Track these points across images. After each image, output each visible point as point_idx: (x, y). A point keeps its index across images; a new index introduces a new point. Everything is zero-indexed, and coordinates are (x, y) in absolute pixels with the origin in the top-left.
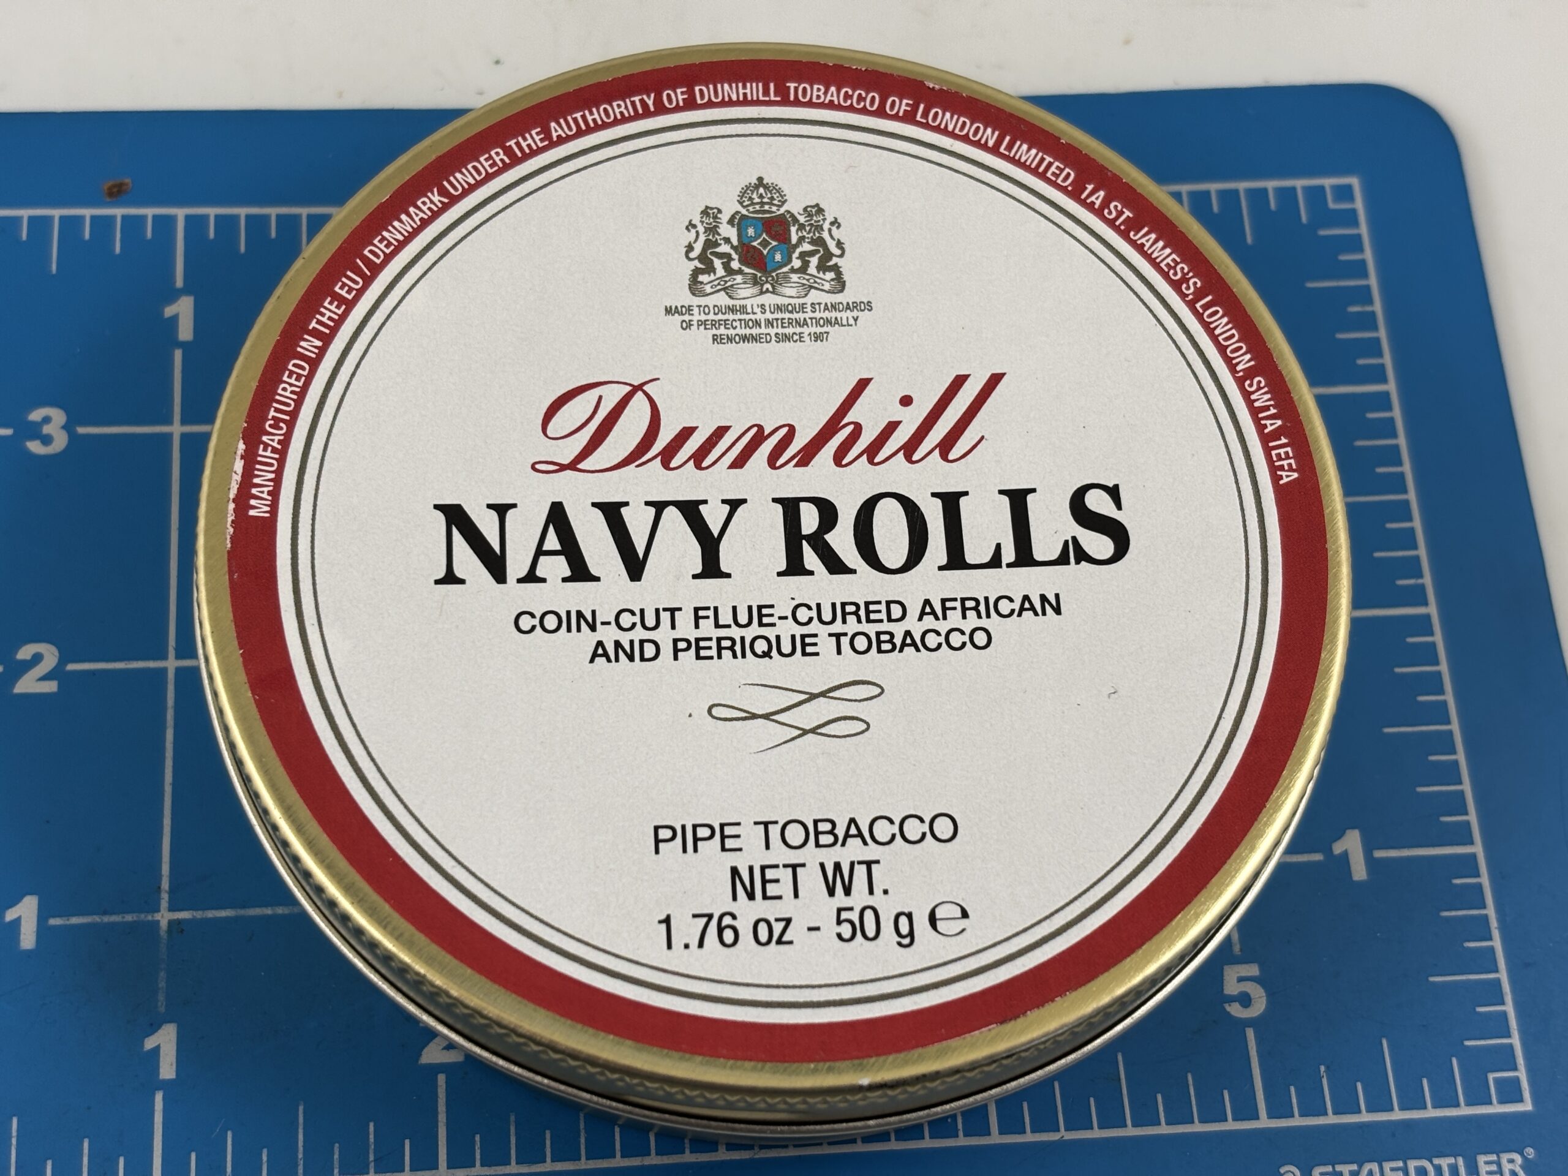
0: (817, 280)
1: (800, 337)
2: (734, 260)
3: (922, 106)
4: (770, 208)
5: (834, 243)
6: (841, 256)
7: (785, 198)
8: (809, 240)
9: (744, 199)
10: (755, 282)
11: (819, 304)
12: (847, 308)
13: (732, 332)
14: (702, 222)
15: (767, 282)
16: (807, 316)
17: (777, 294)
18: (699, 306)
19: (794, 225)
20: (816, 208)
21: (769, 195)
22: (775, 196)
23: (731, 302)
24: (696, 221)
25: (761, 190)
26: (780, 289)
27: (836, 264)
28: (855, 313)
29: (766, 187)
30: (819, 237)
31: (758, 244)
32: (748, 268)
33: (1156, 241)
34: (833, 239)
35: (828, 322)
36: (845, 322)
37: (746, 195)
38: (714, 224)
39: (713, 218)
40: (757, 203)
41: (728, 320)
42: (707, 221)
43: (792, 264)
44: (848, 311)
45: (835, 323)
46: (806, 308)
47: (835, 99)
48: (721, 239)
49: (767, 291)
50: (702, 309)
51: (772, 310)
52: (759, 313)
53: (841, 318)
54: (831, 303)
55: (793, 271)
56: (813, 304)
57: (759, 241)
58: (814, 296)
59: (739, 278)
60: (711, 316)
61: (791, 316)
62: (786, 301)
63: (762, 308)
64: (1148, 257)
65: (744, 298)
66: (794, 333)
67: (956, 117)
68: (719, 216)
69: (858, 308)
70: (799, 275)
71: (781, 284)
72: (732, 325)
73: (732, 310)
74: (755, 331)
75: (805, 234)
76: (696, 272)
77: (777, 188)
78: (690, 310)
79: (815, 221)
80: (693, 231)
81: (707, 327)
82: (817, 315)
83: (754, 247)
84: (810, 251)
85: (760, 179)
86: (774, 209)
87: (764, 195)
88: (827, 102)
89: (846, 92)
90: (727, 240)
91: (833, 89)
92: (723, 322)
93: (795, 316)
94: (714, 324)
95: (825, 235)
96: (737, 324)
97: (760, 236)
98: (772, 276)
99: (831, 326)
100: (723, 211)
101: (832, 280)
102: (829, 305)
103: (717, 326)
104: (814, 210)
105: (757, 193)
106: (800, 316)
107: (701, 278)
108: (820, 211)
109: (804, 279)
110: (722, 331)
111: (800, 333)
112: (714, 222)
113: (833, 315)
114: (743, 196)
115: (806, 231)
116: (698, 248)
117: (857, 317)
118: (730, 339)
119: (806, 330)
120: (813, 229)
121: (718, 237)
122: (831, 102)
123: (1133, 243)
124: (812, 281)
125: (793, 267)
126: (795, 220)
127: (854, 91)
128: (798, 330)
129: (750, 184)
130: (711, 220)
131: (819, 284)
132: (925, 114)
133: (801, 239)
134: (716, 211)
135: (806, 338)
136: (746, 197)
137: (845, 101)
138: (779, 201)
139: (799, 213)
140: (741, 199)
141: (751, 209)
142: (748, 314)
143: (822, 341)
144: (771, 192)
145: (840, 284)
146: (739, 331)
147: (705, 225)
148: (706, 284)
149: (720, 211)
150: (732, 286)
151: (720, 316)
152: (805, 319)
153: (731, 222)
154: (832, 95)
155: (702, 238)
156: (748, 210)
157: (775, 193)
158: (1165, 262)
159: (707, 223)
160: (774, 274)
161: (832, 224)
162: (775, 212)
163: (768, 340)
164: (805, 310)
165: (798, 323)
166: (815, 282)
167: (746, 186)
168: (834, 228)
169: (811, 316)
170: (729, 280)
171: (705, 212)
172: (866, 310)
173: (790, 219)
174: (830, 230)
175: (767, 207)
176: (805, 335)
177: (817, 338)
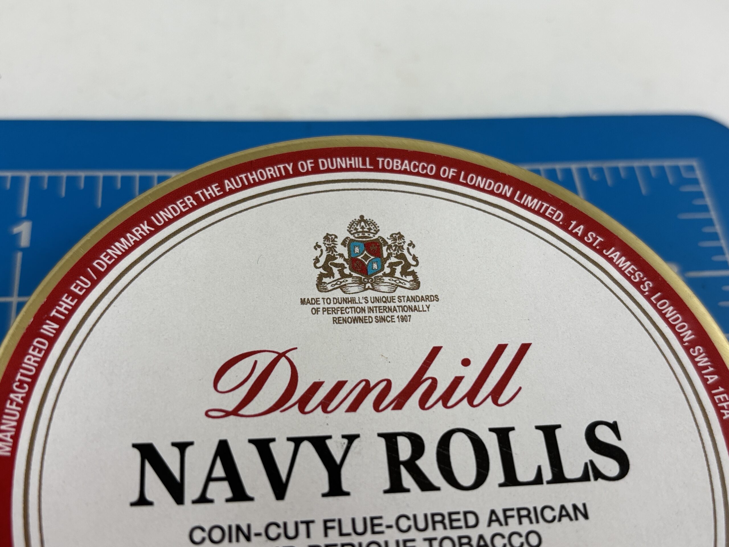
0: (402, 281)
1: (392, 319)
2: (346, 268)
3: (463, 173)
4: (369, 235)
5: (411, 257)
6: (417, 265)
7: (378, 228)
8: (395, 255)
9: (352, 229)
10: (361, 282)
11: (404, 297)
12: (422, 300)
13: (345, 316)
14: (325, 244)
15: (368, 282)
16: (395, 305)
17: (376, 291)
18: (323, 299)
19: (384, 246)
20: (399, 235)
21: (368, 227)
22: (372, 228)
23: (345, 296)
24: (321, 243)
25: (363, 224)
26: (377, 287)
27: (413, 270)
28: (428, 303)
29: (366, 222)
30: (401, 254)
31: (362, 258)
32: (355, 272)
33: (620, 257)
34: (411, 255)
35: (410, 308)
36: (421, 309)
37: (353, 226)
38: (332, 245)
39: (332, 241)
40: (360, 232)
41: (343, 308)
42: (328, 243)
43: (384, 271)
44: (423, 301)
45: (415, 310)
46: (395, 299)
47: (408, 168)
48: (337, 255)
49: (369, 288)
50: (325, 300)
51: (373, 301)
52: (364, 303)
53: (418, 306)
54: (412, 297)
55: (385, 275)
56: (400, 297)
57: (362, 256)
58: (400, 292)
59: (350, 280)
60: (332, 305)
61: (385, 305)
62: (381, 295)
63: (365, 300)
64: (616, 267)
65: (352, 293)
66: (388, 316)
67: (484, 179)
68: (336, 240)
69: (429, 299)
70: (389, 278)
71: (377, 284)
72: (346, 312)
73: (345, 300)
74: (361, 315)
75: (392, 251)
76: (321, 277)
77: (373, 222)
78: (317, 301)
79: (399, 244)
80: (319, 249)
81: (329, 312)
82: (403, 304)
83: (359, 260)
84: (394, 263)
85: (362, 217)
86: (371, 235)
87: (365, 226)
88: (402, 169)
89: (415, 164)
90: (341, 255)
91: (406, 162)
92: (340, 309)
93: (388, 305)
94: (334, 311)
95: (405, 252)
96: (350, 310)
97: (363, 252)
98: (372, 279)
99: (412, 311)
100: (338, 237)
101: (412, 281)
102: (410, 298)
103: (336, 311)
104: (397, 236)
105: (360, 225)
106: (392, 305)
107: (325, 280)
108: (401, 237)
109: (393, 280)
110: (339, 315)
111: (392, 316)
112: (333, 243)
113: (413, 304)
114: (351, 226)
115: (392, 250)
116: (322, 260)
117: (429, 305)
118: (345, 321)
119: (396, 314)
120: (397, 248)
121: (336, 254)
122: (406, 169)
123: (606, 257)
124: (398, 282)
125: (385, 272)
126: (385, 243)
127: (419, 163)
128: (390, 314)
129: (355, 219)
130: (331, 243)
131: (402, 283)
132: (465, 178)
133: (389, 255)
134: (333, 237)
135: (396, 320)
136: (353, 228)
137: (414, 169)
138: (375, 230)
139: (387, 238)
140: (350, 228)
141: (356, 235)
142: (356, 303)
143: (406, 321)
144: (369, 225)
145: (416, 284)
146: (350, 315)
147: (326, 245)
148: (329, 283)
149: (336, 237)
150: (345, 285)
151: (338, 305)
152: (394, 307)
153: (344, 243)
154: (406, 166)
155: (325, 254)
156: (354, 236)
157: (372, 226)
158: (627, 270)
159: (328, 245)
160: (373, 277)
161: (409, 245)
162: (371, 237)
163: (371, 321)
164: (394, 301)
165: (390, 309)
166: (400, 282)
167: (353, 221)
168: (411, 248)
169: (399, 305)
170: (343, 281)
171: (327, 238)
172: (435, 301)
173: (382, 242)
174: (408, 249)
175: (366, 234)
176: (395, 317)
177: (403, 319)
